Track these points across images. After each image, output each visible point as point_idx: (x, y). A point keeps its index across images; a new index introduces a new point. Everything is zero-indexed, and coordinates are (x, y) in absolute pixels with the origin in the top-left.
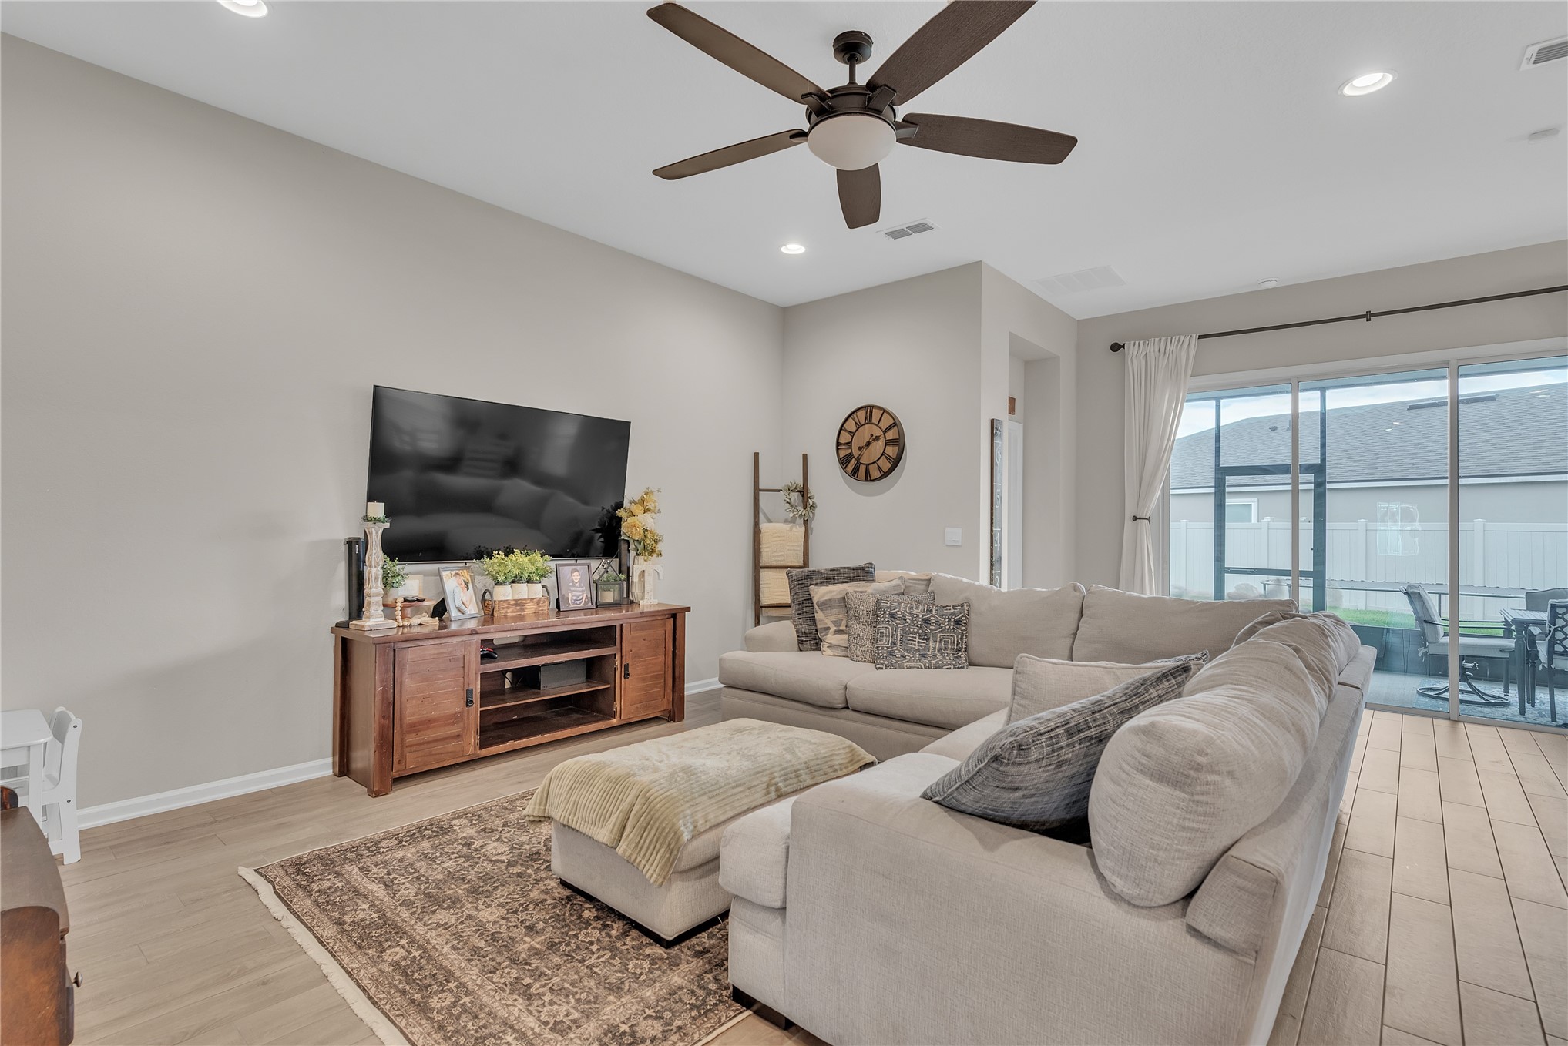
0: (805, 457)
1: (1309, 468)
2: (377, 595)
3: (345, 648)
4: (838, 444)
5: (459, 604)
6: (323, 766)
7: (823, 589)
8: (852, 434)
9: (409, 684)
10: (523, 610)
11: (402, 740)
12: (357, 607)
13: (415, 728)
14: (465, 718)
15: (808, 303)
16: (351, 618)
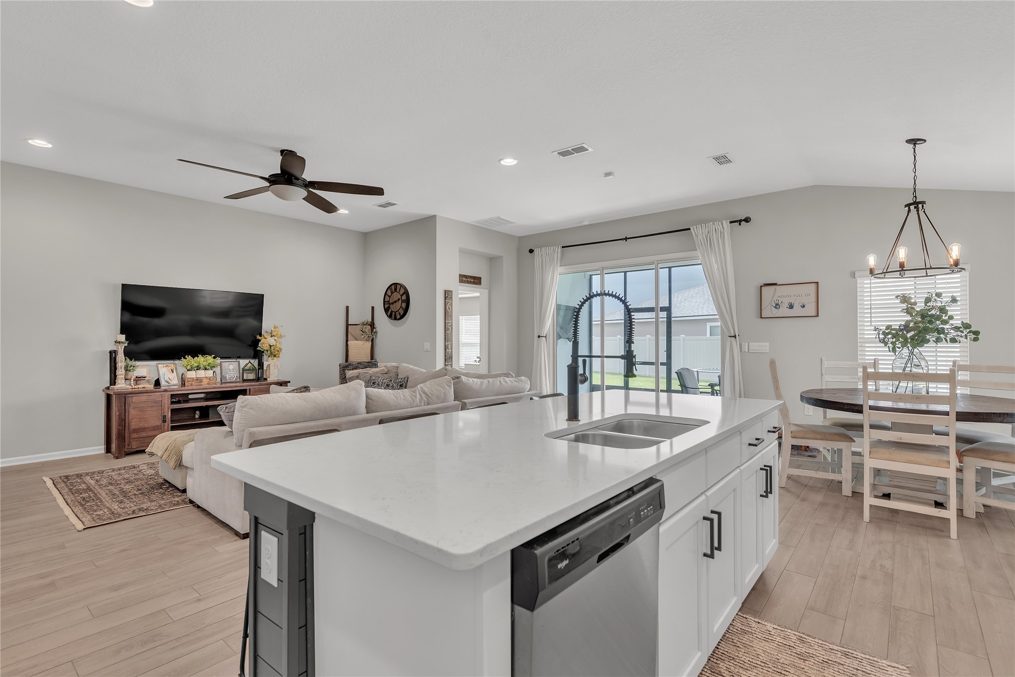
0: (373, 308)
1: (663, 309)
2: (122, 375)
3: (109, 397)
4: (384, 302)
5: (167, 379)
6: (101, 449)
7: (351, 372)
8: (390, 297)
9: (132, 412)
10: (201, 382)
11: (130, 436)
12: (113, 381)
13: (136, 431)
14: (162, 428)
15: (375, 231)
16: (111, 385)
